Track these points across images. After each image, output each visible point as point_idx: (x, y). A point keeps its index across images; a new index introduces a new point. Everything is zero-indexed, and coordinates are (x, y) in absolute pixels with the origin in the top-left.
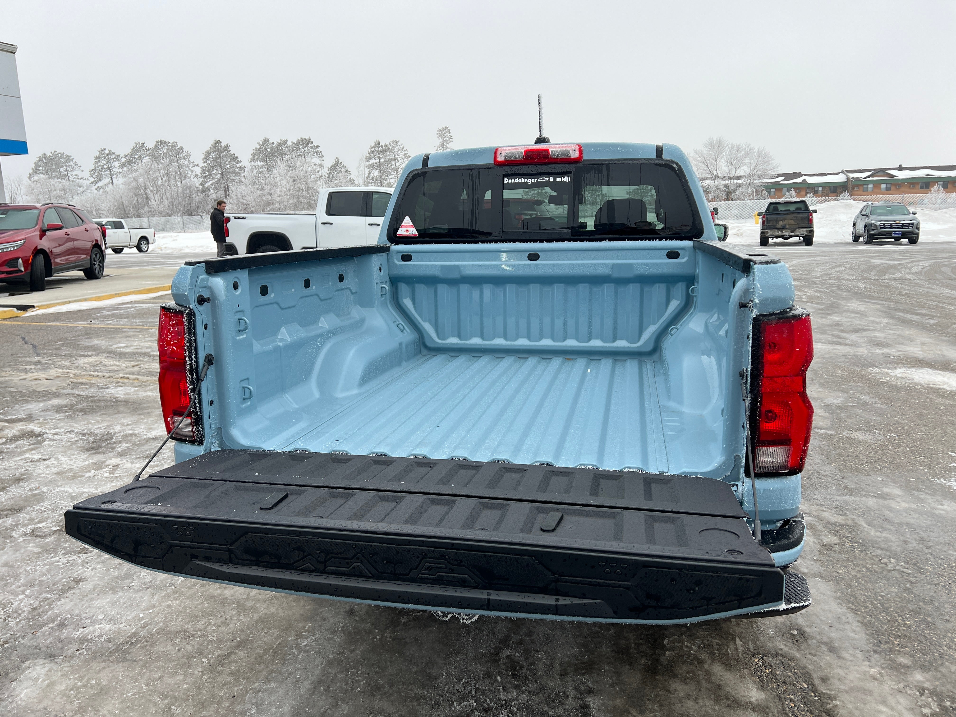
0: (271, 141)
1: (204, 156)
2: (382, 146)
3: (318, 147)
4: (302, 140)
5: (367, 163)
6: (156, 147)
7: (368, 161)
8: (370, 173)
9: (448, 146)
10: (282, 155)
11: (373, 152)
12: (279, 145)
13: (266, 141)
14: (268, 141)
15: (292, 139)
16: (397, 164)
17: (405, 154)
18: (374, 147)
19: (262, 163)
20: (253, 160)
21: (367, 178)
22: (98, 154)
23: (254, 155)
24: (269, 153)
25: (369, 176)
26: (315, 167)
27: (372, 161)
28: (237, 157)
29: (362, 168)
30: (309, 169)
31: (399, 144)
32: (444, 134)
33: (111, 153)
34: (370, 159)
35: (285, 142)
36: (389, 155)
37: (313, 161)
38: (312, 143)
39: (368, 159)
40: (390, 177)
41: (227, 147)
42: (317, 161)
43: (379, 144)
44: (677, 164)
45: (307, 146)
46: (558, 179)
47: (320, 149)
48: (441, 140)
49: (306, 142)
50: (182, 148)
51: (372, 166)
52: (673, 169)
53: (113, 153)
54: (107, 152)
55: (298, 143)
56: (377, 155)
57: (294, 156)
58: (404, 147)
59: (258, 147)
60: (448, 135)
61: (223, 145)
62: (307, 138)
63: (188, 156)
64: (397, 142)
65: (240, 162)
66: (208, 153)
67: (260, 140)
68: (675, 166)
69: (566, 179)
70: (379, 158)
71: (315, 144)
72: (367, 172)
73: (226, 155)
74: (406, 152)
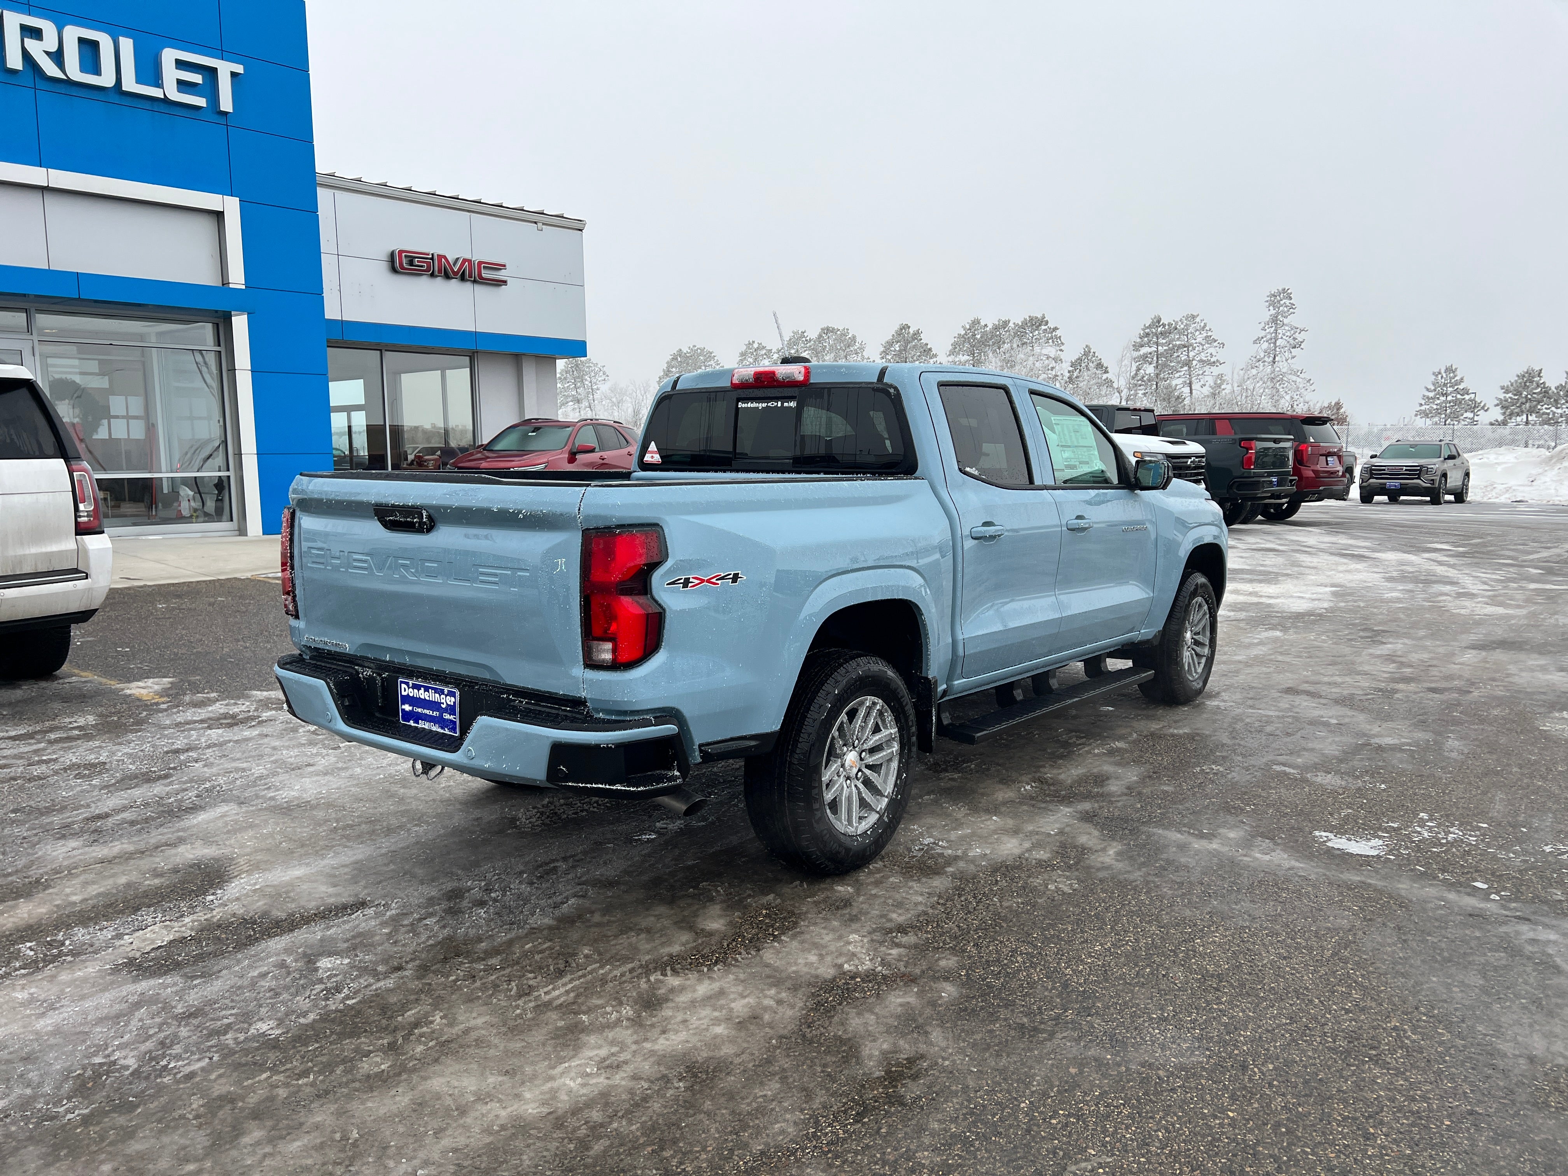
0: (983, 323)
1: (882, 349)
2: (1164, 325)
3: (1055, 329)
4: (1031, 319)
5: (1136, 354)
6: (820, 336)
7: (1137, 350)
8: (1138, 369)
9: (1286, 321)
10: (999, 343)
11: (1147, 335)
12: (996, 328)
13: (976, 322)
14: (979, 323)
15: (1017, 318)
16: (1191, 354)
17: (1207, 337)
18: (1150, 327)
19: (966, 357)
20: (952, 353)
21: (1133, 378)
22: (744, 348)
23: (955, 345)
24: (979, 342)
25: (1136, 374)
26: (1047, 362)
27: (1145, 350)
28: (930, 349)
29: (1126, 362)
30: (1037, 364)
31: (1198, 320)
32: (1279, 302)
33: (761, 347)
34: (1142, 346)
35: (1006, 323)
36: (1178, 339)
37: (1045, 351)
38: (1047, 323)
39: (1137, 347)
40: (1177, 375)
41: (917, 333)
42: (1051, 351)
43: (1159, 322)
44: (896, 388)
45: (1037, 328)
46: (786, 404)
47: (1058, 333)
48: (1273, 312)
49: (1036, 323)
50: (854, 338)
51: (1144, 358)
52: (888, 394)
53: (764, 348)
54: (756, 345)
55: (1025, 323)
56: (1155, 339)
57: (1015, 346)
58: (1205, 325)
59: (963, 332)
60: (1287, 302)
61: (911, 331)
62: (1039, 316)
63: (862, 349)
64: (1194, 317)
65: (935, 356)
66: (890, 344)
67: (967, 322)
68: (892, 391)
69: (793, 404)
70: (1157, 344)
71: (1051, 325)
72: (1134, 368)
73: (914, 347)
74: (1210, 334)
